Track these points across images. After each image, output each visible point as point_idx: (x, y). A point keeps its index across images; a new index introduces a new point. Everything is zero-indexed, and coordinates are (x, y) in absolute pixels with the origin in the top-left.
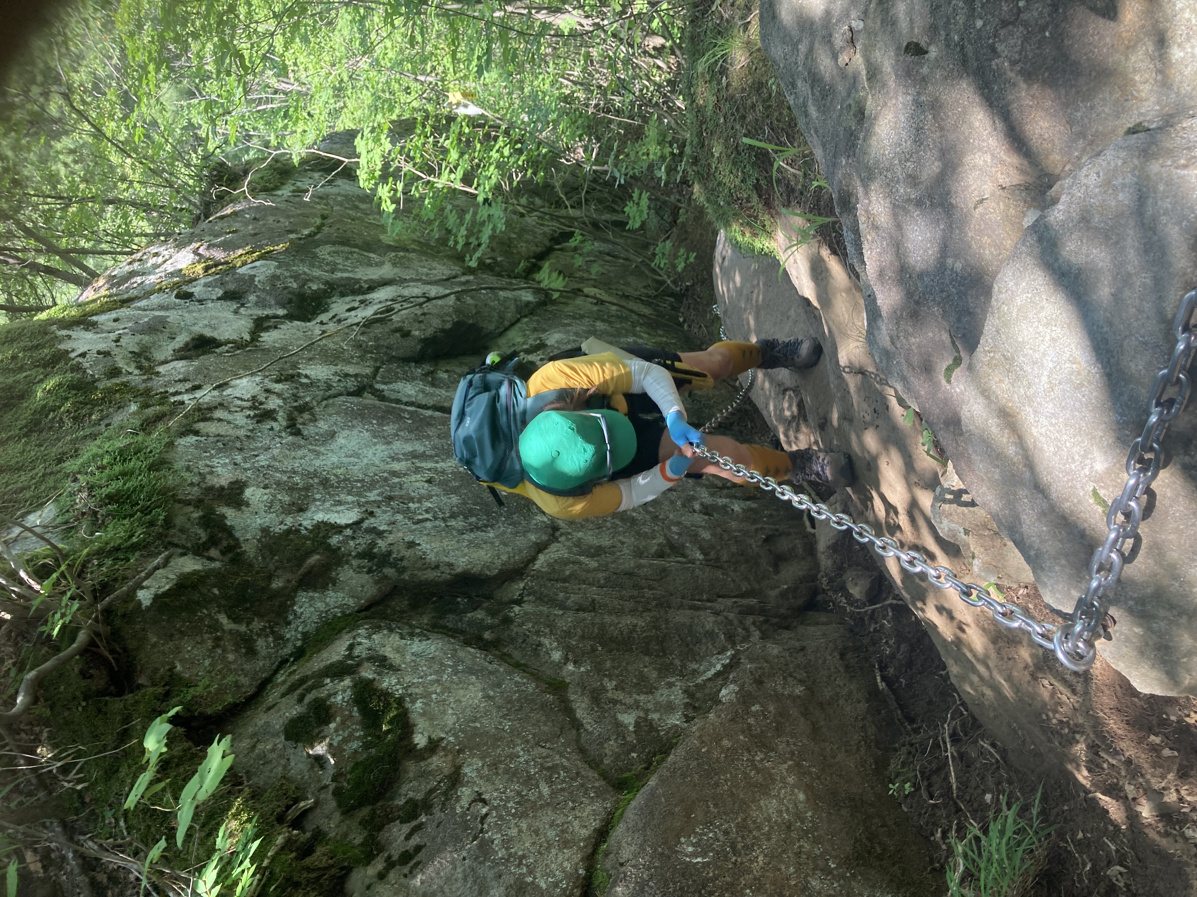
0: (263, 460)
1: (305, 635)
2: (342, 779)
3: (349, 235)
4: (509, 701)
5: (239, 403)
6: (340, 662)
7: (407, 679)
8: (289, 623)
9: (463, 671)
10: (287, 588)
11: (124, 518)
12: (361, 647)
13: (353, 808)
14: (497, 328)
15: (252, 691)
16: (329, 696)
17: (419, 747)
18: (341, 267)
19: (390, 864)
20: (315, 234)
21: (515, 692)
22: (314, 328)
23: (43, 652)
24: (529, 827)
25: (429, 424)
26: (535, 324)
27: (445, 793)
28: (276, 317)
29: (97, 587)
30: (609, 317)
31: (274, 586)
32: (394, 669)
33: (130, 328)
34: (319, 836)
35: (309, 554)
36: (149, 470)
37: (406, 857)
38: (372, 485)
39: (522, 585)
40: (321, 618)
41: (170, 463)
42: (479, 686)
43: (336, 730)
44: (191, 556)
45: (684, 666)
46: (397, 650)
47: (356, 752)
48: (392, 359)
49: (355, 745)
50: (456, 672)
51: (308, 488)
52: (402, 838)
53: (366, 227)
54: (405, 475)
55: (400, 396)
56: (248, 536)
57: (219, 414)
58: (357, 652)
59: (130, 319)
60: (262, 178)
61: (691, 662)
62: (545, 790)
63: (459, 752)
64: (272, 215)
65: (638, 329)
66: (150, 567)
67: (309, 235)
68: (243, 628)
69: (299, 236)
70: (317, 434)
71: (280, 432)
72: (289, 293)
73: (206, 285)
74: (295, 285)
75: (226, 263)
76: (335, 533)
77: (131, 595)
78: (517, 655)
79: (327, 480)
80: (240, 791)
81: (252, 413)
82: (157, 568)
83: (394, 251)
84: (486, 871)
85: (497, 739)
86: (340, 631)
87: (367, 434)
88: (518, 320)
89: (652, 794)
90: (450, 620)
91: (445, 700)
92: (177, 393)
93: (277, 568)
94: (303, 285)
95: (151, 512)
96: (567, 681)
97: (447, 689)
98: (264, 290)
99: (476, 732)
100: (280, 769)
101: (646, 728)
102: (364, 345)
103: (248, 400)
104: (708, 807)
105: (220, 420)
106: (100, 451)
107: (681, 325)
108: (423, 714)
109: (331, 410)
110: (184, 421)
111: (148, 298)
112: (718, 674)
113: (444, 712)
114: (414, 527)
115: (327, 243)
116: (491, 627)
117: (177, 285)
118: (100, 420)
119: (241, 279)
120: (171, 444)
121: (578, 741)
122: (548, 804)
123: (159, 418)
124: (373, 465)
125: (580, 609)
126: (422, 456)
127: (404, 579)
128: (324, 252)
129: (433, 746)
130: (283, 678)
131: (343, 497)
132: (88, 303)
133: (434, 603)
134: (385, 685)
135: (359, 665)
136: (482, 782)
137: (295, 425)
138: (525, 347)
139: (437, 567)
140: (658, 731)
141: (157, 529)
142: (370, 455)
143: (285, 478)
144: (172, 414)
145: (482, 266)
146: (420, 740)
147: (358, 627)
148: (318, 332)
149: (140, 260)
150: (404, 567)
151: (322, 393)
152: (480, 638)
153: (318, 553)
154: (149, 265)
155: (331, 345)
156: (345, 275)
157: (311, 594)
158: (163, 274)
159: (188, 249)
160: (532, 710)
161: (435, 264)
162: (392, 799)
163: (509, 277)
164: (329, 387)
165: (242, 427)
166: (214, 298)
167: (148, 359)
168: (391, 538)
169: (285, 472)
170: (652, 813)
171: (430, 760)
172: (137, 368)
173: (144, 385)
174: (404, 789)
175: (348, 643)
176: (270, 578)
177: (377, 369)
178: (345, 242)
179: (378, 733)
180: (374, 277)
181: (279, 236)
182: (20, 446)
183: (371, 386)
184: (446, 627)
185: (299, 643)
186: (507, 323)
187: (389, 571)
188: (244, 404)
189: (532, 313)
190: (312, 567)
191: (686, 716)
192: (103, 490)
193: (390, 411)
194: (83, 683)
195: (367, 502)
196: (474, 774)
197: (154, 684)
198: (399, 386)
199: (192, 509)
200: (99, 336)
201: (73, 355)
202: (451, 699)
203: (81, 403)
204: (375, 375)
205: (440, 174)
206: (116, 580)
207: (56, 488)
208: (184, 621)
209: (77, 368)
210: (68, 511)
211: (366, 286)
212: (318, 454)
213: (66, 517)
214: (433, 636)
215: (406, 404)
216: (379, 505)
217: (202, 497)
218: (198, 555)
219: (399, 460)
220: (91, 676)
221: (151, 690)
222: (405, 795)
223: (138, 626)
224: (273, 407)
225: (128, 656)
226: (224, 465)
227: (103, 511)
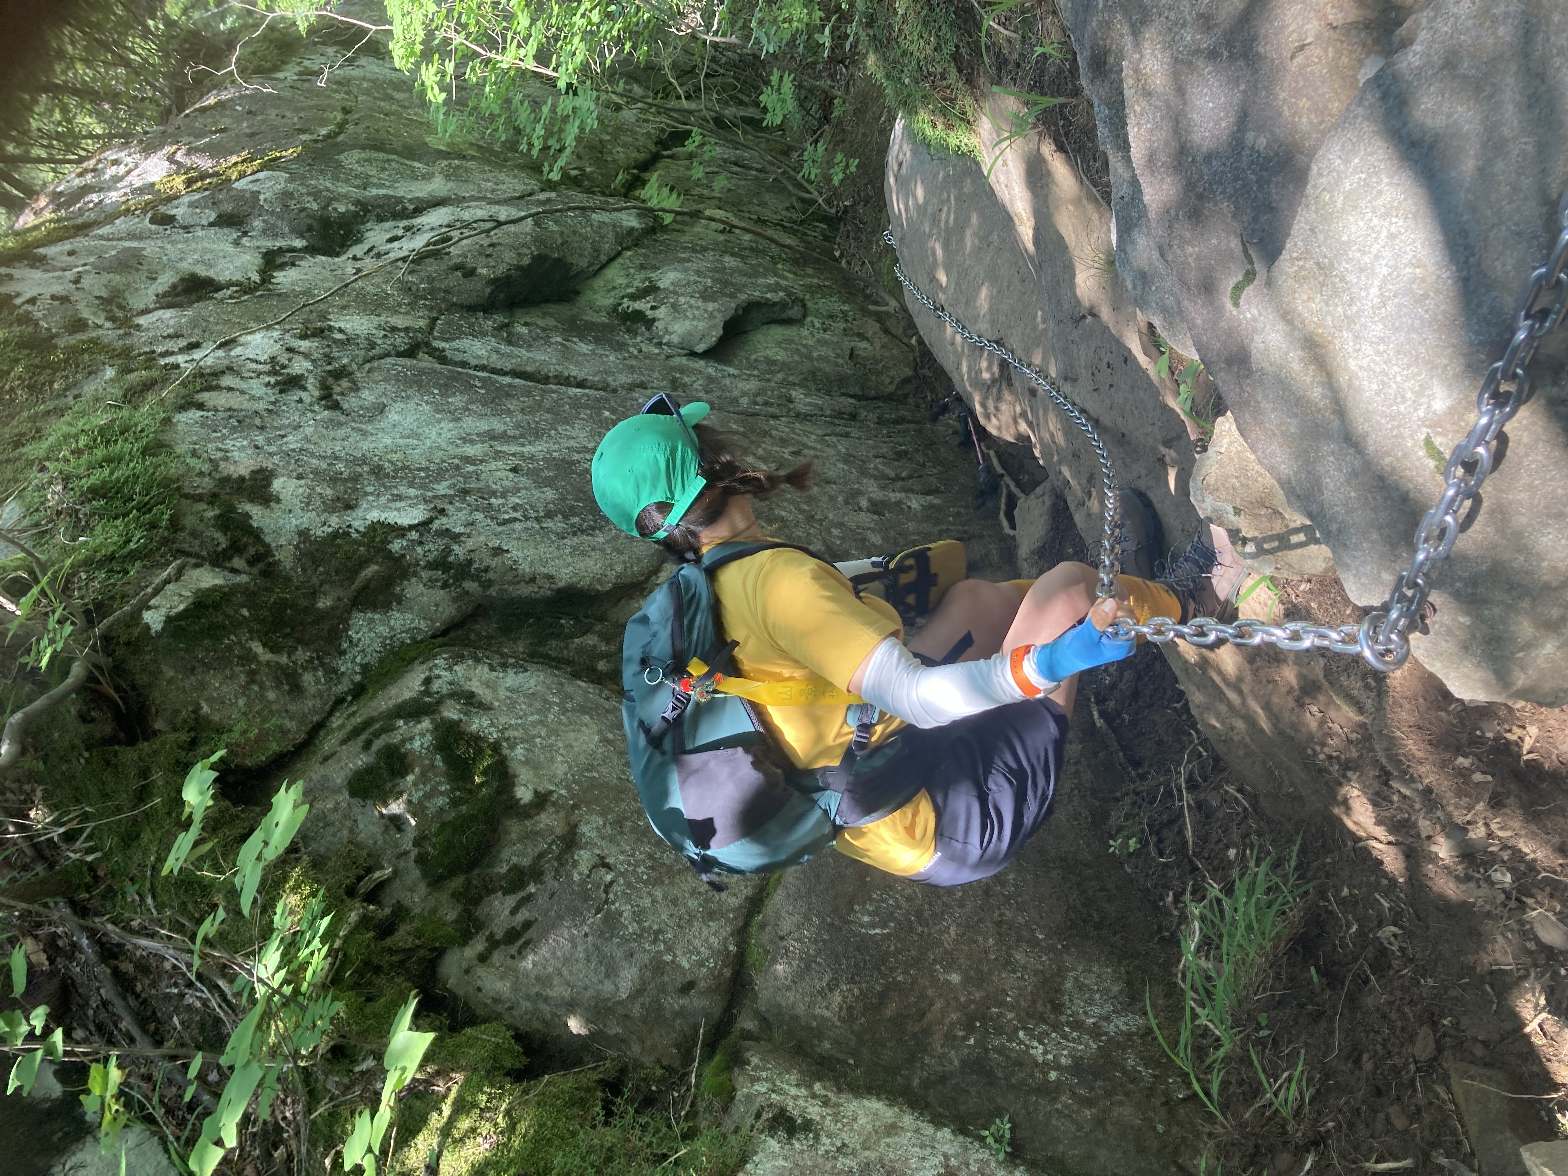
0: (293, 441)
1: (365, 668)
2: (426, 843)
3: (383, 135)
5: (254, 366)
6: (413, 699)
7: (503, 720)
8: (343, 653)
9: (573, 710)
10: (337, 608)
11: (116, 518)
12: (440, 681)
13: (442, 878)
14: (591, 264)
15: (301, 737)
16: (404, 741)
17: (522, 802)
18: (375, 181)
19: (493, 943)
20: (337, 134)
22: (344, 264)
23: (27, 689)
24: (665, 897)
25: (508, 395)
26: (641, 260)
27: (559, 858)
28: (292, 250)
29: (91, 607)
30: (741, 249)
31: (320, 605)
32: (484, 707)
33: (92, 264)
34: (400, 912)
35: (364, 563)
36: (144, 454)
37: (512, 936)
38: (441, 475)
40: (384, 646)
41: (169, 446)
42: (595, 728)
43: (415, 784)
44: (207, 567)
46: (487, 684)
47: (441, 810)
48: (452, 307)
49: (441, 801)
50: (564, 711)
51: (355, 478)
52: (507, 912)
53: (406, 126)
54: (482, 461)
55: (466, 357)
56: (282, 541)
57: (227, 381)
58: (435, 686)
59: (90, 252)
60: (254, 53)
63: (575, 807)
64: (274, 106)
65: (780, 266)
66: (157, 581)
67: (328, 136)
68: (284, 659)
69: (315, 137)
70: (361, 408)
71: (311, 404)
72: (308, 216)
73: (191, 205)
74: (315, 206)
75: (216, 174)
76: (397, 537)
77: (135, 616)
79: (380, 468)
80: (297, 860)
81: (272, 380)
82: (167, 582)
83: (446, 159)
84: (614, 949)
85: (620, 791)
86: (410, 662)
87: (427, 408)
88: (619, 254)
90: (553, 648)
91: (551, 745)
92: (167, 354)
93: (323, 582)
94: (328, 205)
95: (150, 510)
97: (553, 732)
98: (273, 213)
99: (594, 784)
100: (345, 832)
102: (414, 288)
103: (265, 363)
105: (230, 389)
106: (74, 430)
107: (837, 261)
108: (526, 763)
109: (376, 376)
110: (183, 391)
111: (112, 222)
113: (552, 760)
114: (499, 529)
115: (354, 147)
116: (605, 656)
117: (150, 205)
118: (65, 390)
119: (240, 197)
120: (167, 421)
123: (148, 386)
124: (439, 448)
126: (503, 437)
127: (490, 596)
128: (351, 159)
129: (541, 800)
130: (340, 722)
131: (402, 490)
132: (29, 230)
133: (531, 625)
134: (474, 727)
135: (439, 702)
136: (603, 843)
137: (331, 395)
138: (630, 290)
139: (533, 580)
141: (161, 533)
142: (434, 435)
143: (324, 466)
144: (164, 381)
145: (567, 180)
146: (524, 794)
147: (435, 656)
148: (350, 270)
149: (94, 170)
150: (490, 580)
151: (363, 352)
152: (594, 670)
153: (376, 563)
155: (370, 289)
156: (383, 192)
157: (370, 615)
158: (128, 190)
159: (160, 154)
161: (502, 176)
162: (491, 865)
163: (604, 193)
164: (372, 345)
165: (261, 398)
166: (205, 223)
167: (121, 307)
168: (470, 543)
169: (324, 457)
170: (818, 876)
171: (537, 818)
172: (108, 319)
173: (121, 342)
175: (423, 676)
176: (314, 594)
178: (379, 146)
179: (469, 786)
180: (420, 195)
181: (287, 137)
183: (427, 344)
184: (548, 656)
185: (358, 678)
186: (604, 258)
187: (471, 586)
188: (261, 367)
189: (637, 244)
190: (369, 580)
192: (84, 481)
193: (455, 377)
194: (83, 729)
195: (436, 497)
196: (594, 834)
197: (175, 730)
198: (465, 343)
199: (205, 506)
200: (51, 274)
201: (18, 301)
202: (560, 744)
203: (37, 367)
204: (432, 329)
205: (504, 48)
206: (113, 598)
207: (16, 480)
208: (207, 650)
209: (26, 319)
210: (37, 510)
211: (411, 207)
212: (365, 433)
213: (36, 517)
214: (532, 667)
215: (475, 368)
216: (451, 500)
217: (216, 490)
218: (219, 566)
219: (472, 442)
220: (93, 720)
221: (172, 737)
222: (508, 861)
223: (148, 657)
224: (300, 372)
225: (139, 695)
226: (242, 449)
227: (86, 509)
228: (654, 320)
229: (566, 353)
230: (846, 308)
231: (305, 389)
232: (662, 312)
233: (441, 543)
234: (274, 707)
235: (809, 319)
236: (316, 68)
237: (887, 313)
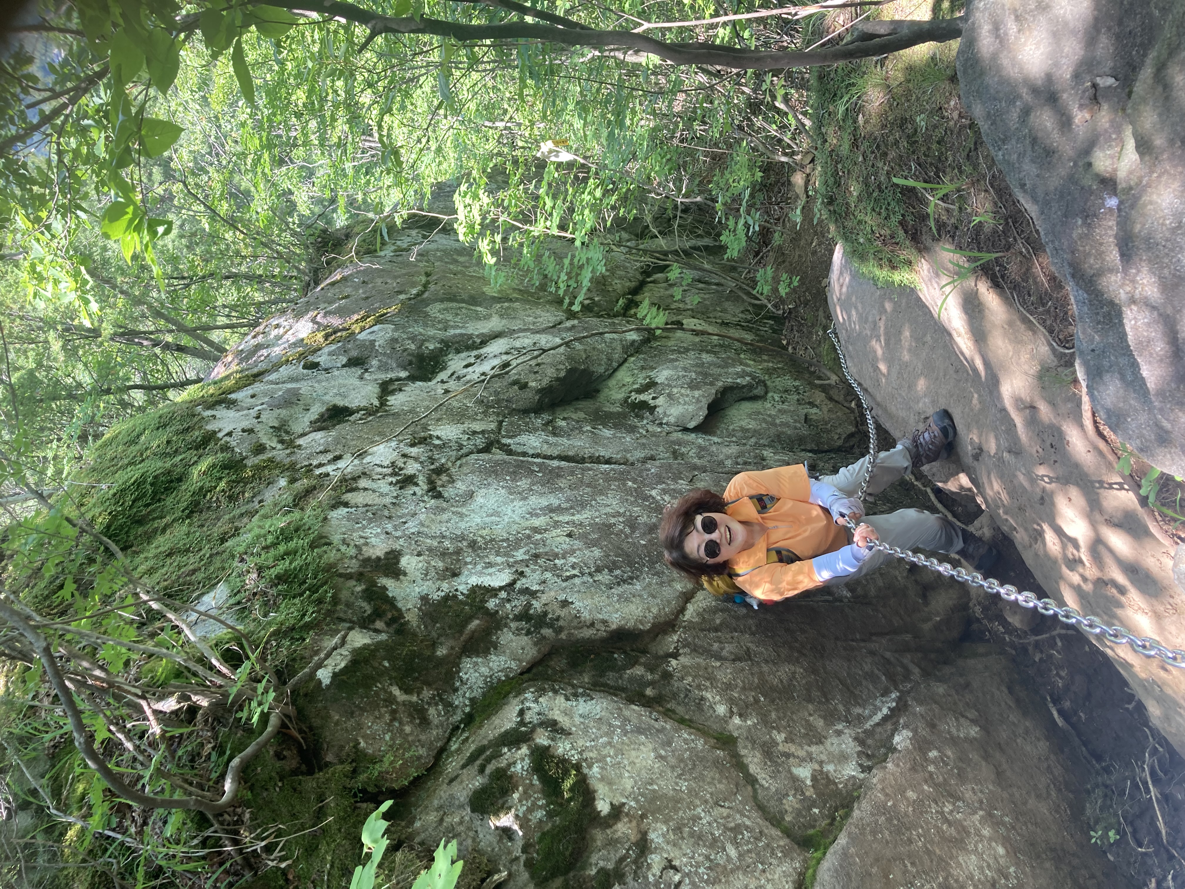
0: (412, 527)
1: (471, 700)
2: (531, 850)
3: (454, 289)
4: (681, 760)
5: (380, 470)
6: (513, 729)
7: (580, 743)
8: (456, 690)
9: (632, 731)
10: (451, 654)
11: (294, 598)
12: (530, 712)
13: (546, 880)
14: (606, 370)
15: (430, 761)
16: (509, 765)
17: (602, 814)
18: (452, 323)
20: (423, 292)
21: (686, 750)
22: (436, 386)
25: (559, 476)
26: (642, 363)
27: (635, 862)
28: (399, 379)
29: (281, 668)
30: (712, 347)
31: (439, 653)
32: (566, 733)
33: (267, 403)
35: (468, 619)
36: (311, 547)
38: (517, 543)
39: (675, 638)
40: (486, 683)
41: (326, 537)
42: (651, 746)
43: (520, 801)
44: (357, 629)
45: (848, 711)
46: (565, 712)
47: (541, 821)
48: (513, 412)
49: (540, 814)
50: (625, 733)
51: (458, 552)
53: (469, 281)
54: (546, 530)
55: (526, 449)
56: (410, 606)
57: (363, 483)
58: (527, 718)
59: (265, 394)
60: (364, 241)
61: (855, 706)
62: (732, 852)
64: (379, 277)
65: (742, 356)
66: (328, 647)
67: (418, 295)
69: (408, 296)
70: (457, 495)
71: (422, 496)
72: (409, 355)
73: (330, 354)
74: (413, 347)
75: (345, 329)
76: (491, 597)
77: (312, 675)
78: (680, 710)
79: (474, 542)
81: (394, 480)
82: (335, 649)
83: (499, 303)
85: (677, 800)
86: (506, 695)
87: (503, 491)
88: (625, 360)
89: (845, 855)
90: (611, 678)
91: (619, 763)
92: (320, 465)
93: (440, 636)
94: (422, 345)
95: (318, 590)
96: (736, 734)
97: (620, 752)
98: (385, 354)
99: (655, 797)
100: (469, 841)
101: (823, 782)
102: (485, 401)
104: (906, 866)
105: (365, 489)
106: (263, 532)
107: (785, 348)
108: (602, 779)
109: (465, 469)
110: (334, 494)
111: (277, 370)
112: (885, 719)
113: (621, 776)
114: (564, 584)
115: (436, 300)
116: (652, 683)
117: (302, 356)
118: (253, 497)
119: (362, 345)
120: (325, 519)
121: (755, 797)
122: (738, 868)
123: (309, 491)
124: (514, 522)
125: (737, 659)
126: (559, 510)
127: (561, 639)
128: (434, 310)
129: (617, 812)
130: (458, 746)
131: (492, 558)
132: (222, 380)
133: (592, 661)
134: (560, 751)
135: (533, 730)
136: (669, 848)
137: (435, 488)
138: (635, 386)
139: (592, 625)
140: (836, 784)
141: (326, 606)
142: (509, 512)
143: (436, 544)
144: (321, 487)
145: (586, 309)
146: (603, 807)
147: (524, 691)
148: (440, 391)
149: (264, 333)
150: (561, 627)
151: (455, 453)
152: (644, 696)
153: (478, 618)
154: (272, 336)
155: (455, 404)
156: (458, 331)
157: (474, 659)
158: (286, 345)
159: (306, 317)
160: (705, 767)
161: (539, 312)
162: (583, 868)
163: (609, 316)
164: (461, 447)
165: (387, 494)
166: (339, 365)
167: (287, 432)
168: (544, 598)
169: (435, 537)
171: (615, 827)
172: (280, 442)
173: (288, 459)
174: (594, 859)
175: (518, 708)
176: (434, 645)
177: (500, 423)
178: (452, 298)
179: (559, 801)
180: (484, 331)
181: (390, 298)
182: (185, 528)
183: (498, 442)
184: (607, 685)
185: (467, 710)
186: (615, 365)
187: (547, 632)
189: (638, 351)
190: (473, 632)
191: (861, 765)
192: (272, 570)
193: (520, 465)
194: (278, 764)
195: (516, 562)
196: (660, 840)
197: (342, 762)
198: (523, 438)
199: (354, 583)
200: (241, 413)
201: (220, 435)
202: (626, 762)
203: (233, 481)
204: (500, 430)
205: (536, 221)
206: (294, 660)
207: (224, 569)
208: (362, 698)
209: (226, 448)
210: (239, 592)
211: (479, 341)
212: (461, 515)
213: (238, 597)
214: (596, 695)
215: (533, 456)
216: (526, 563)
217: (361, 569)
218: (365, 628)
219: (537, 516)
220: (285, 757)
221: (339, 767)
222: (596, 864)
223: (320, 705)
224: (413, 472)
225: (314, 735)
226: (377, 535)
227: (274, 591)
228: (655, 407)
229: (596, 439)
230: (797, 383)
231: (417, 485)
232: (661, 401)
233: (523, 600)
234: (410, 739)
235: (770, 395)
236: (405, 246)
237: (829, 385)
